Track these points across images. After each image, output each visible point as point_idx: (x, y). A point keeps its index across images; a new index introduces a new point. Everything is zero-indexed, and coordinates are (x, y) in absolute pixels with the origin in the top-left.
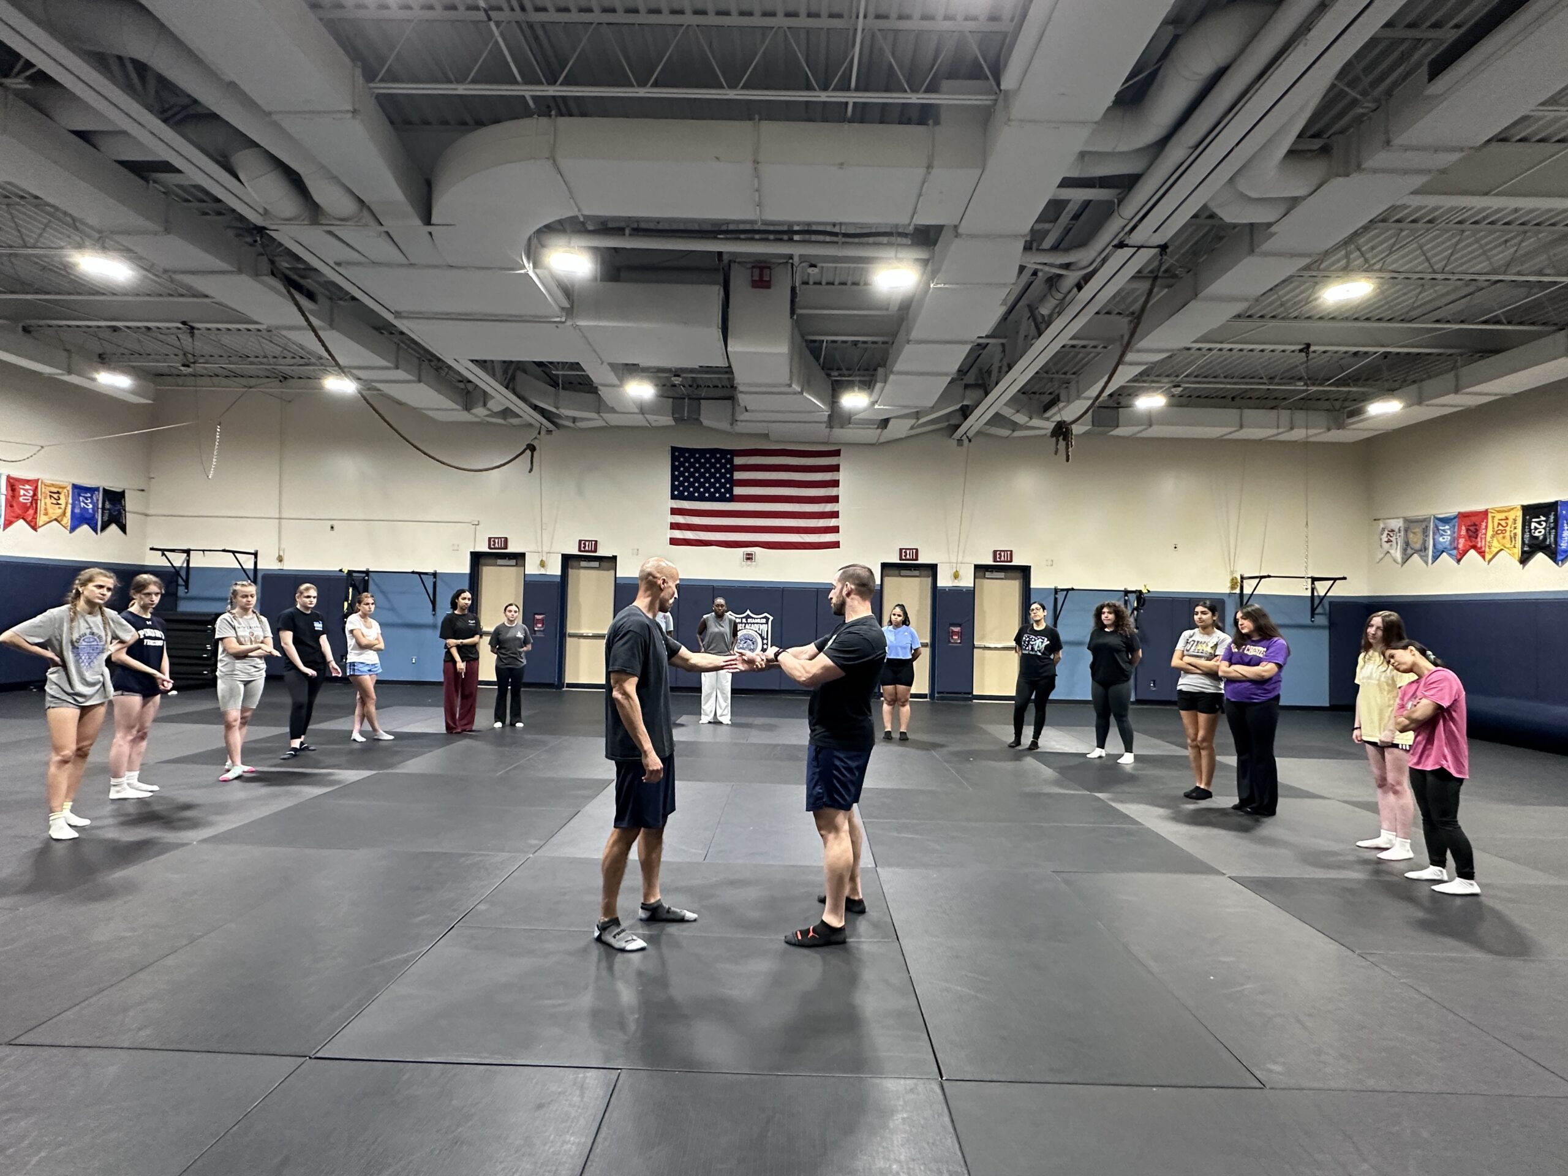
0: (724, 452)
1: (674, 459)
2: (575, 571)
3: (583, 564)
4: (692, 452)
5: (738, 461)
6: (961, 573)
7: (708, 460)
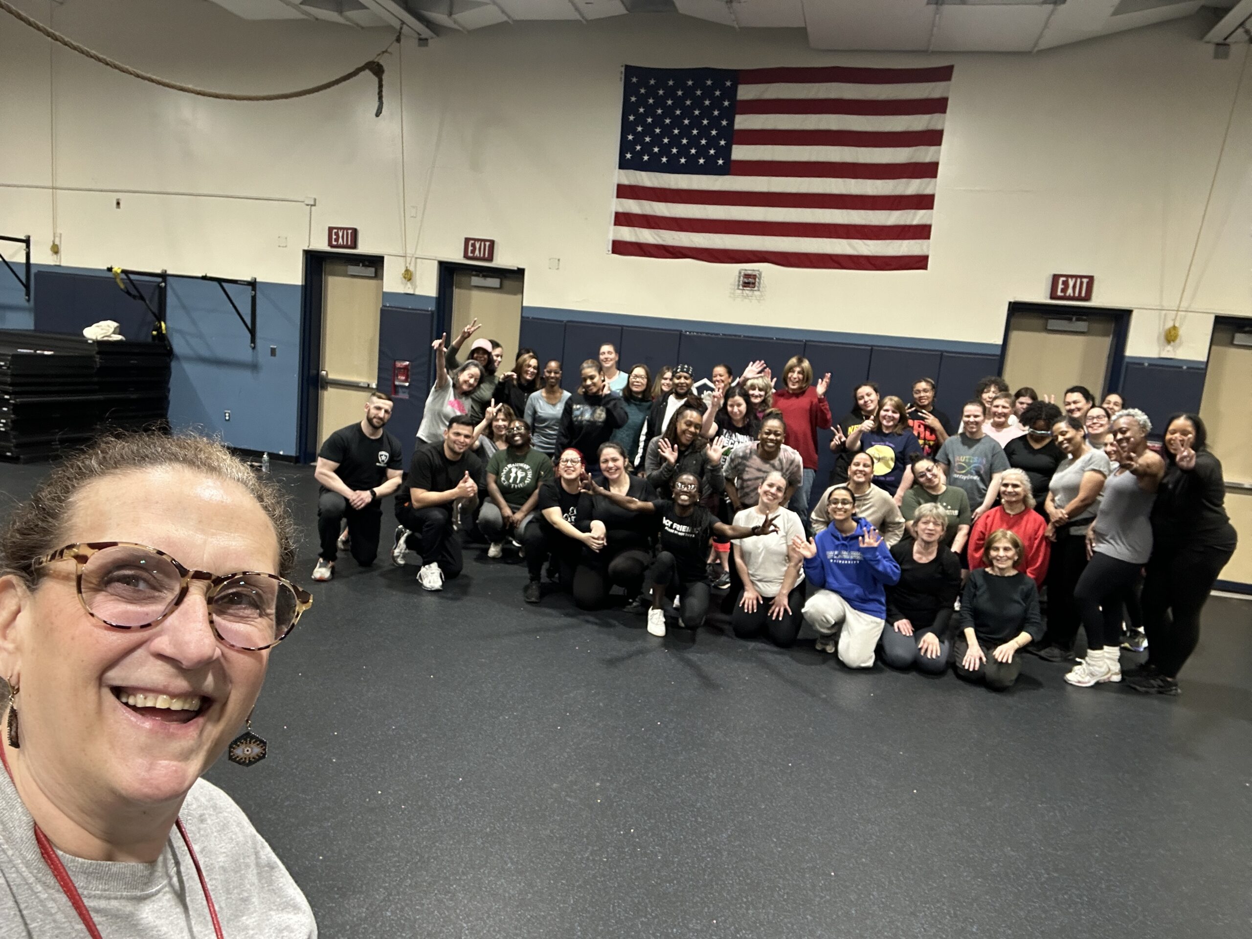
0: (720, 75)
1: (629, 89)
2: (463, 291)
3: (476, 280)
4: (662, 74)
5: (746, 92)
6: (1182, 332)
7: (689, 93)
